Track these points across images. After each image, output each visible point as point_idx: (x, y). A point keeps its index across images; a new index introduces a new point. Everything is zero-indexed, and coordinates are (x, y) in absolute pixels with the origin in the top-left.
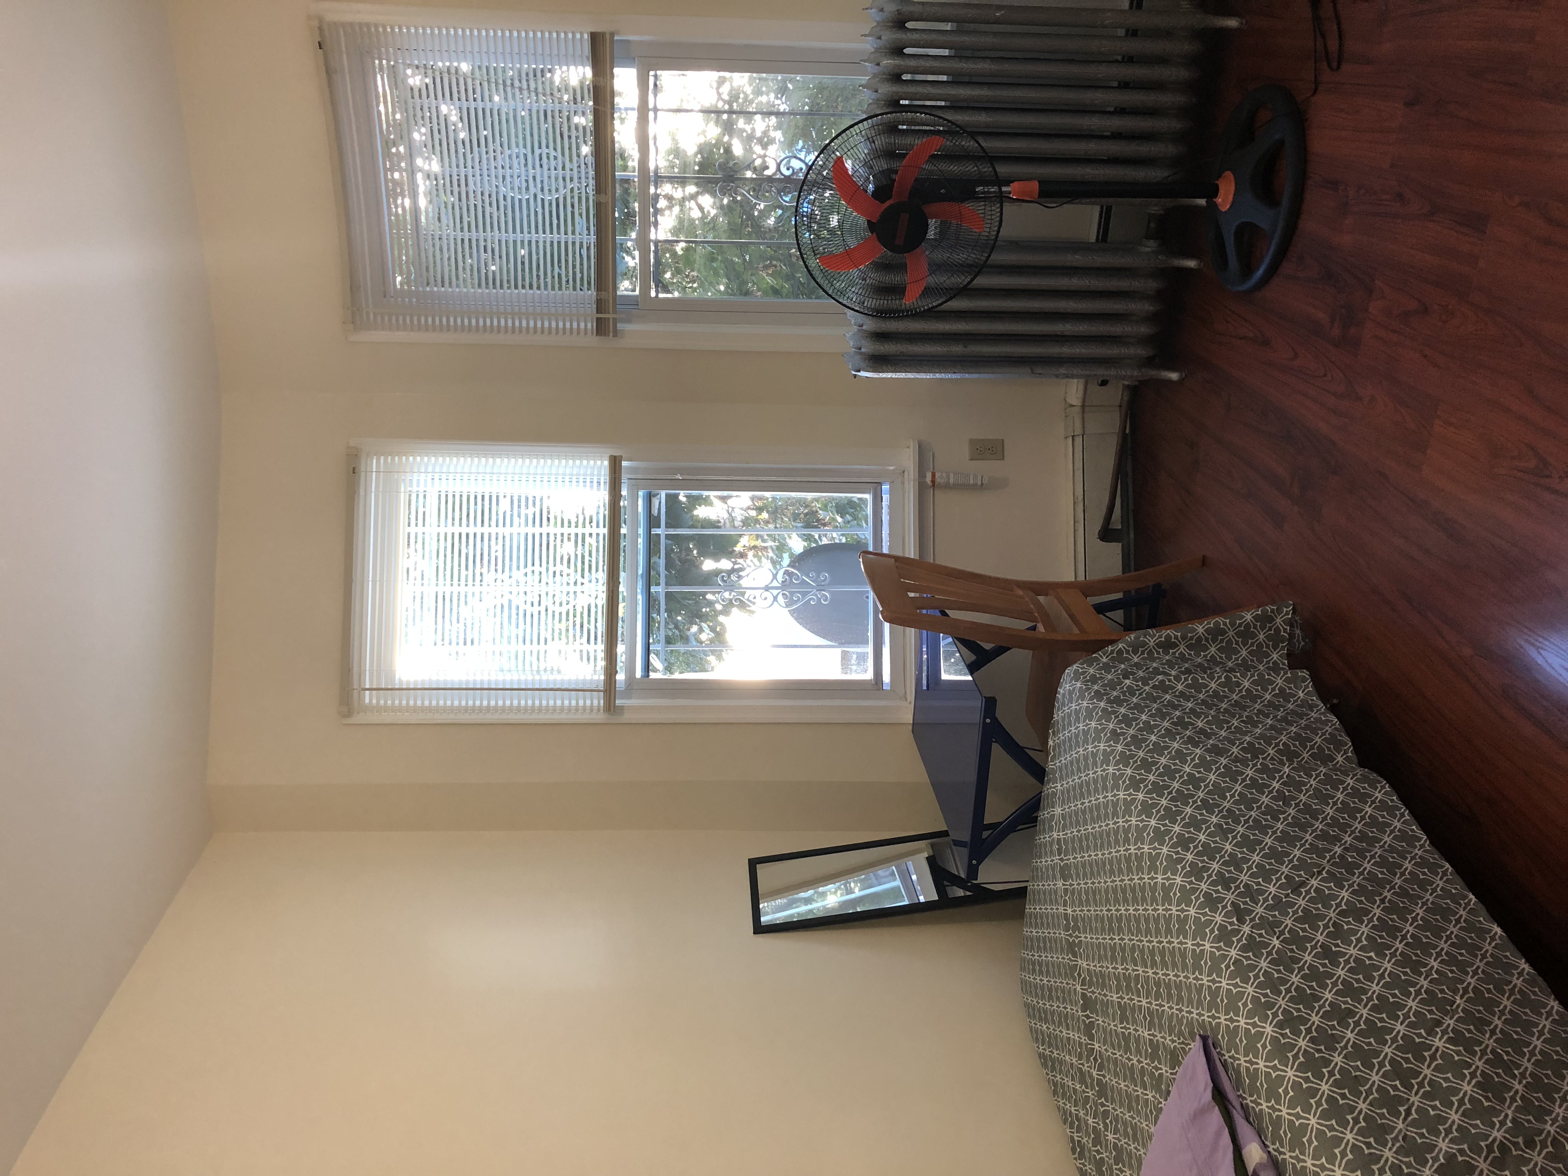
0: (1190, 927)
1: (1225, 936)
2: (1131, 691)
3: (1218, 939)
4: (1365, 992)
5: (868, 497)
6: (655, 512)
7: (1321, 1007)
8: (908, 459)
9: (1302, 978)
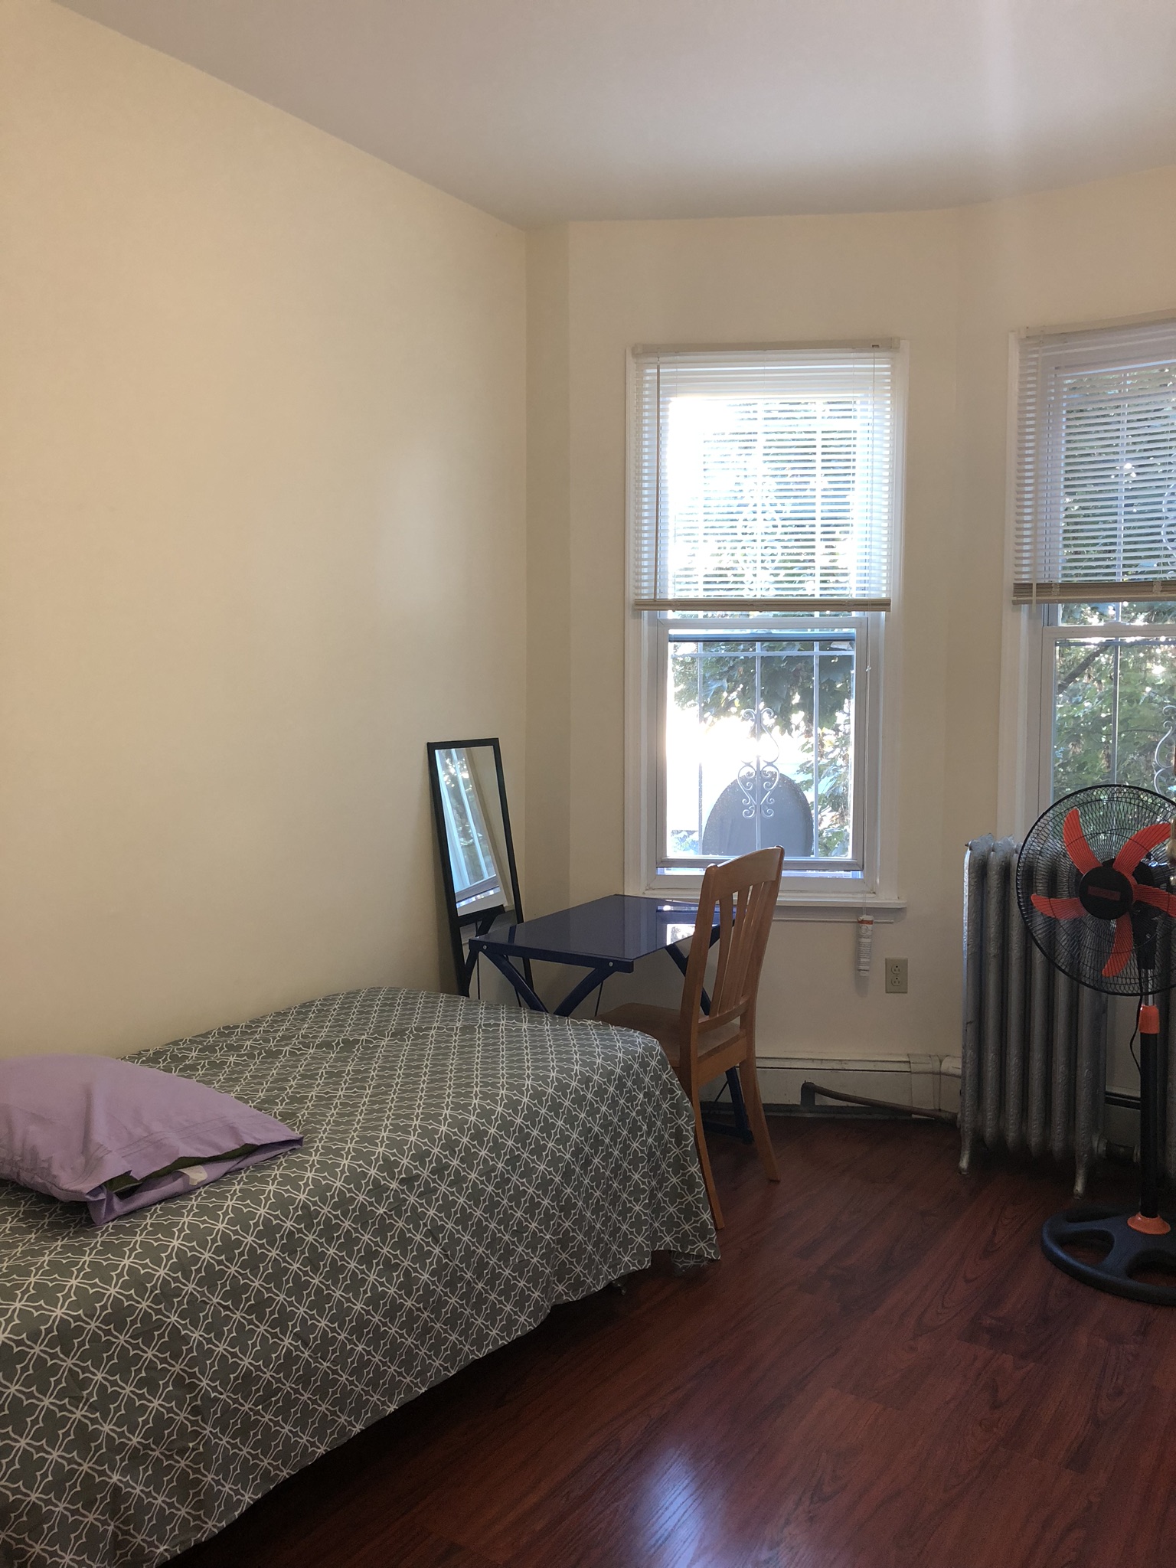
0: (399, 1136)
1: (389, 1166)
2: (631, 1099)
3: (386, 1159)
4: (335, 1284)
5: (849, 856)
6: (834, 645)
7: (321, 1244)
8: (887, 897)
9: (348, 1230)
